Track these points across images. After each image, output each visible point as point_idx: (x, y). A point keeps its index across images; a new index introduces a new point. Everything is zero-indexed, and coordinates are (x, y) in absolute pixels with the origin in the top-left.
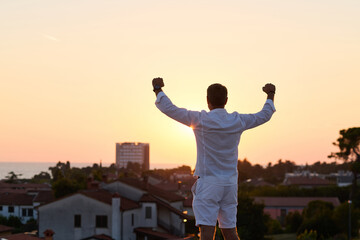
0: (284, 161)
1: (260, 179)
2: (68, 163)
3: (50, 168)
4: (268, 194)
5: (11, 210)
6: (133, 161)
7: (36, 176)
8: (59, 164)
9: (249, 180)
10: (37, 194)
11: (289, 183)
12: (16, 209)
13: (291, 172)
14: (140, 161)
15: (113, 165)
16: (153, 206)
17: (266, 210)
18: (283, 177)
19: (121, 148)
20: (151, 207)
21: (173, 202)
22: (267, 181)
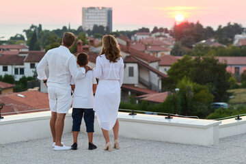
0: (232, 24)
1: (213, 40)
2: (40, 26)
3: (24, 31)
4: (223, 54)
6: (98, 24)
7: (11, 38)
8: (32, 27)
9: (204, 41)
11: (241, 44)
12: (9, 68)
13: (240, 34)
14: (105, 24)
15: (80, 28)
16: (135, 66)
18: (233, 38)
20: (133, 68)
21: (151, 62)
22: (220, 42)
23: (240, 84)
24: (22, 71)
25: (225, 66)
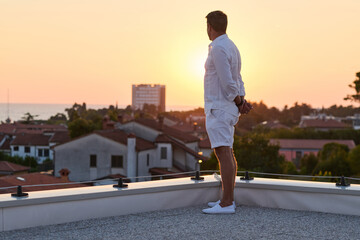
0: (300, 104)
1: (276, 122)
2: (84, 104)
3: (67, 110)
4: (283, 136)
5: (27, 150)
6: (149, 103)
7: (52, 118)
8: (76, 105)
9: (265, 123)
10: (53, 134)
11: (305, 126)
12: (32, 149)
13: (307, 114)
14: (157, 103)
15: (129, 107)
16: (169, 147)
17: (281, 152)
18: (299, 119)
19: (137, 90)
20: (166, 148)
21: (188, 142)
22: (283, 124)
23: (299, 171)
24: (47, 153)
25: (277, 148)
